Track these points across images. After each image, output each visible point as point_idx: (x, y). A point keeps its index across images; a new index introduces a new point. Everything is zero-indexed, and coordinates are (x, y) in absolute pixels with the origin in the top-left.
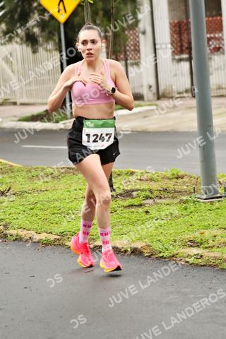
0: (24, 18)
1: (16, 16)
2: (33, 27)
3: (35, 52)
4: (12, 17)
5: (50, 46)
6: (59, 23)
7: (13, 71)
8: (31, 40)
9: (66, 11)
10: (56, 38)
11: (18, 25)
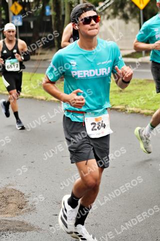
0: (122, 6)
1: (118, 6)
2: (127, 11)
3: (127, 23)
4: (116, 6)
5: (135, 20)
6: (140, 9)
7: (114, 33)
8: (125, 17)
9: (143, 3)
10: (138, 16)
11: (119, 10)
